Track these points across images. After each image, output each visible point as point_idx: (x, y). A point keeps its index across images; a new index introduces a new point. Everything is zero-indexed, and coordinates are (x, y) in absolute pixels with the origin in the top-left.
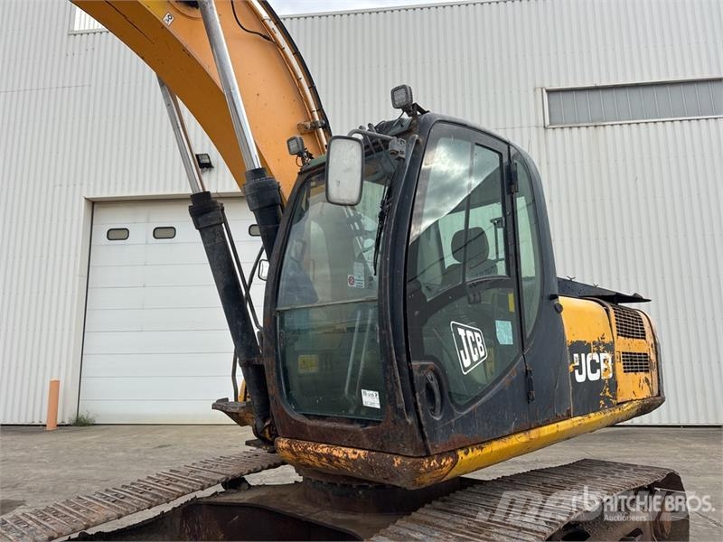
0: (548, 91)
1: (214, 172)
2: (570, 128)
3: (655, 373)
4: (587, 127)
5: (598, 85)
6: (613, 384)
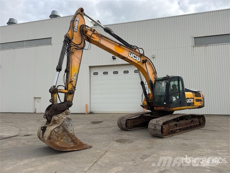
0: (194, 38)
1: (116, 60)
2: (200, 46)
3: (202, 102)
4: (204, 46)
5: (207, 36)
6: (193, 103)
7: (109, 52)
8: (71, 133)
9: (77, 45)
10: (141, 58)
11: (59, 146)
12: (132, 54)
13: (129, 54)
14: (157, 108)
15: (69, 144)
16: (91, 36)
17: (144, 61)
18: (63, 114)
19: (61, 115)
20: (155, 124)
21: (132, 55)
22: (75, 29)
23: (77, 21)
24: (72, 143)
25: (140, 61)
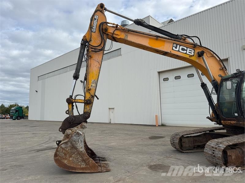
7: (144, 49)
8: (81, 151)
9: (95, 47)
10: (194, 50)
11: (66, 164)
12: (178, 46)
13: (173, 46)
14: (225, 122)
15: (79, 163)
16: (113, 34)
17: (200, 53)
18: (77, 128)
19: (76, 128)
20: (213, 147)
21: (179, 48)
22: (93, 29)
23: (95, 19)
24: (83, 164)
25: (193, 54)
